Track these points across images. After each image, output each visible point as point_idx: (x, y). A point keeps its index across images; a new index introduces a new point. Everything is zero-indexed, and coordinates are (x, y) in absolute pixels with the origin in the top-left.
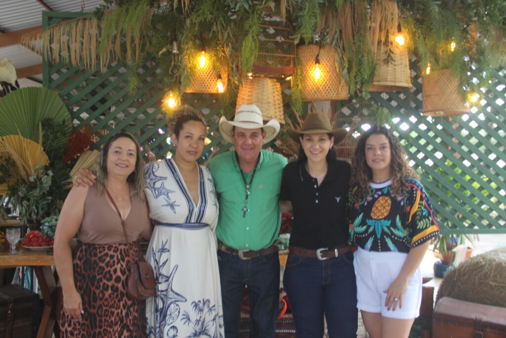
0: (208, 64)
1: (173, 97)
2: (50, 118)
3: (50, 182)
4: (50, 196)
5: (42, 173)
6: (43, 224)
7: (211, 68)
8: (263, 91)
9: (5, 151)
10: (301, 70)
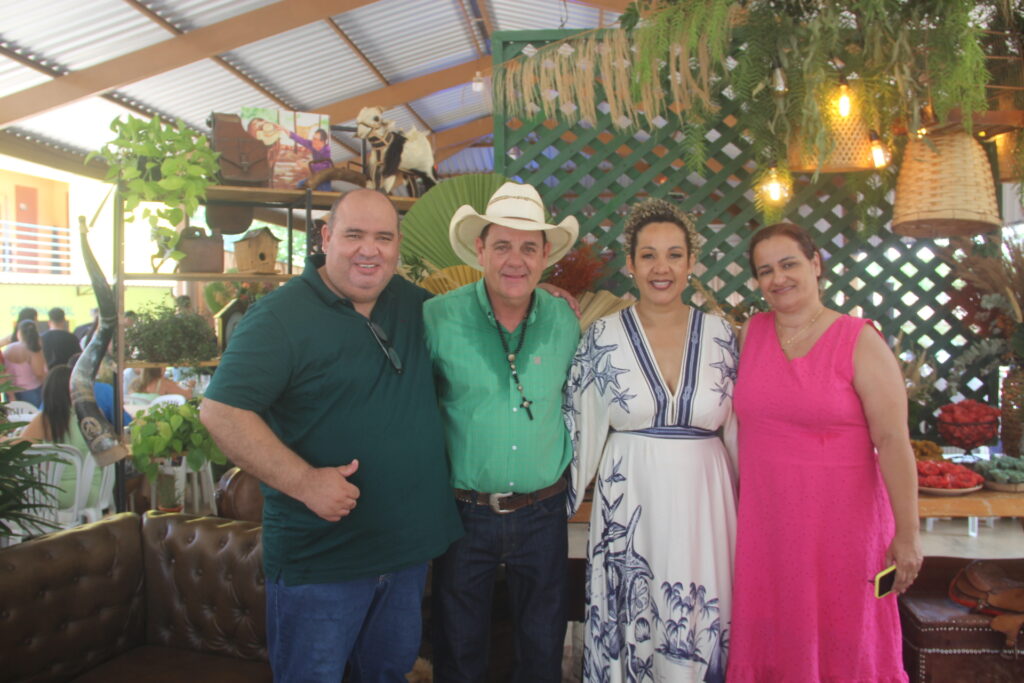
1: (777, 178)
7: (857, 119)
8: (965, 161)
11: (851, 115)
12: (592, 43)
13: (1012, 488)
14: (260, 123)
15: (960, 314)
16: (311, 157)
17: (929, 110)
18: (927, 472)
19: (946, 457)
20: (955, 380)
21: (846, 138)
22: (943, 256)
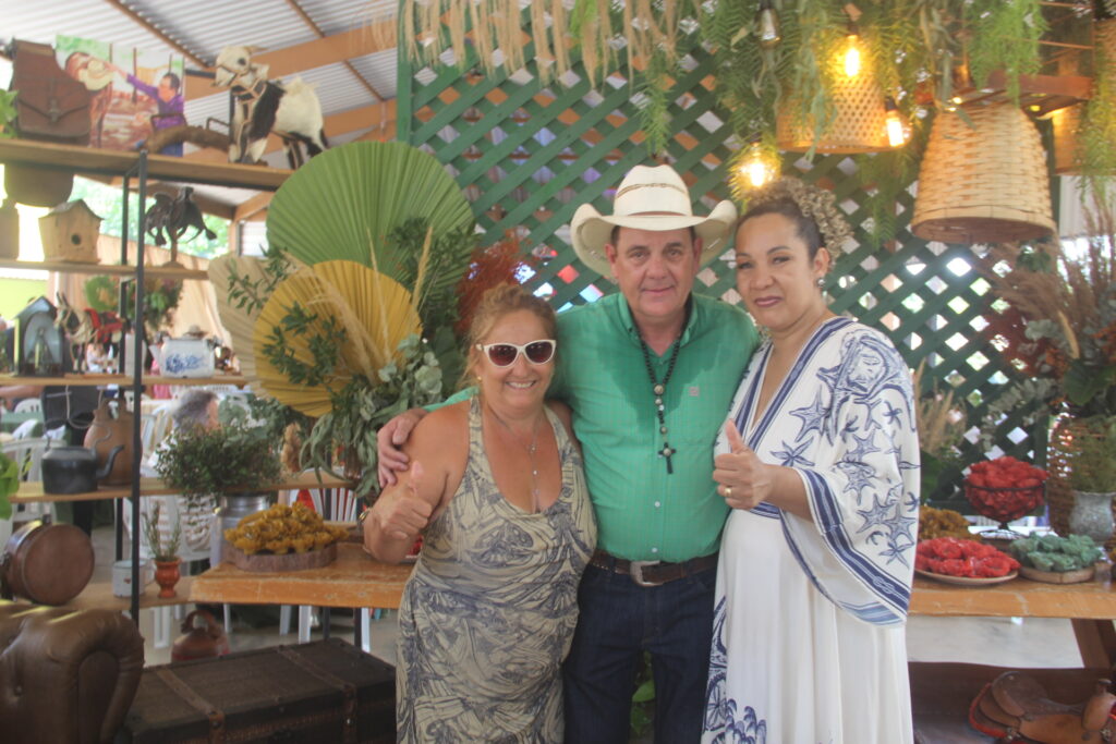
1: (761, 157)
2: (419, 217)
5: (411, 361)
7: (869, 82)
8: (1009, 142)
9: (323, 300)
11: (861, 75)
13: (1056, 576)
14: (83, 60)
15: (1000, 344)
16: (156, 110)
17: (964, 71)
18: (945, 554)
19: (973, 530)
20: (988, 431)
21: (854, 105)
22: (982, 269)
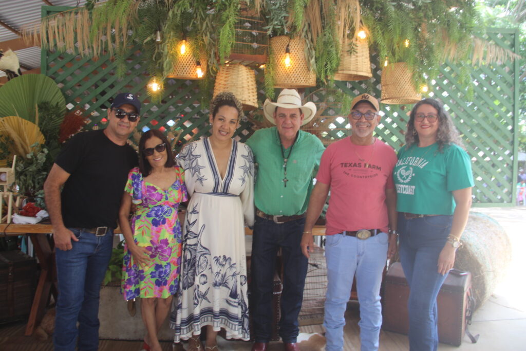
0: (188, 52)
2: (47, 101)
3: (44, 159)
4: (45, 171)
5: (38, 151)
6: (36, 196)
8: (238, 77)
9: (5, 130)
10: (273, 58)
12: (73, 15)
